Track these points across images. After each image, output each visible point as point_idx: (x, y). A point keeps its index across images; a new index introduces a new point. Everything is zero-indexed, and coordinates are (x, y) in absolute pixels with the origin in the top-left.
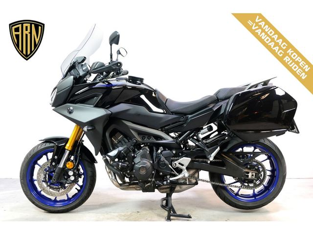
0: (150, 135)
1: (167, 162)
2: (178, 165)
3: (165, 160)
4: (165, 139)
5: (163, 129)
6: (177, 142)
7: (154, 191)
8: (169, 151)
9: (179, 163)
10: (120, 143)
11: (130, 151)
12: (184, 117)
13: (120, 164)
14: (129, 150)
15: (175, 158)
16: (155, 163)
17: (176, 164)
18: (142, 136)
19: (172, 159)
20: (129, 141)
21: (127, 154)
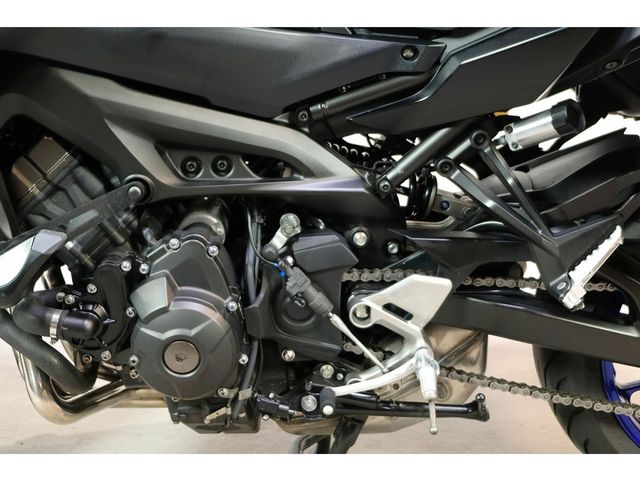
0: (225, 151)
1: (318, 299)
2: (380, 316)
3: (311, 291)
4: (310, 173)
5: (303, 116)
6: (374, 190)
7: (255, 428)
8: (333, 237)
9: (389, 307)
10: (60, 195)
11: (115, 244)
12: (421, 47)
13: (56, 316)
14: (108, 234)
15: (367, 276)
16: (257, 303)
17: (368, 309)
18: (181, 155)
19: (346, 277)
20: (109, 187)
21: (97, 259)
